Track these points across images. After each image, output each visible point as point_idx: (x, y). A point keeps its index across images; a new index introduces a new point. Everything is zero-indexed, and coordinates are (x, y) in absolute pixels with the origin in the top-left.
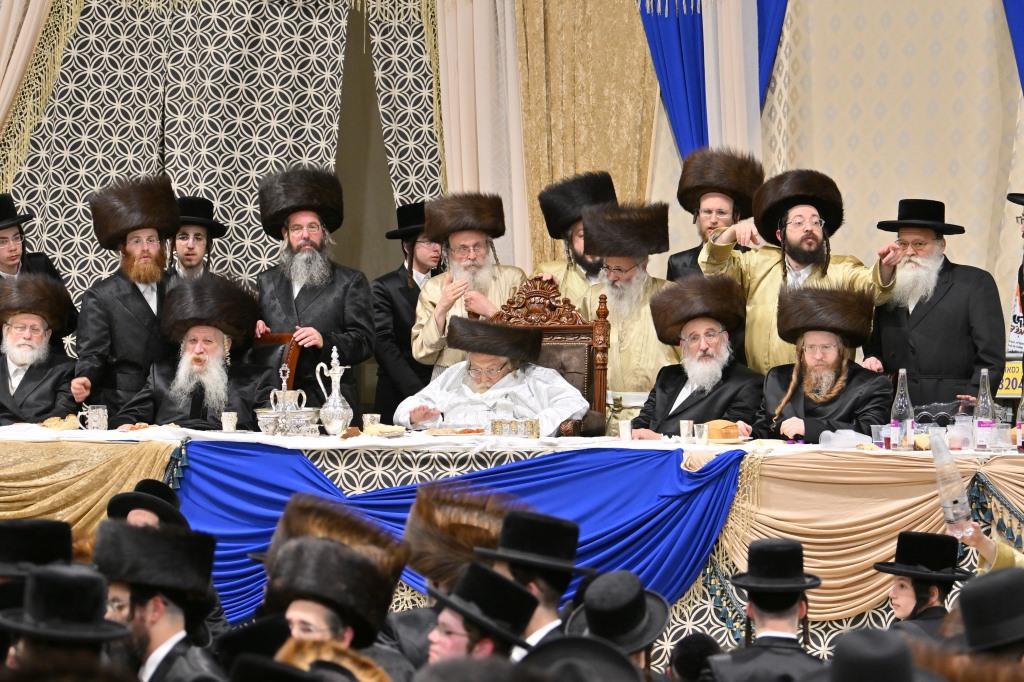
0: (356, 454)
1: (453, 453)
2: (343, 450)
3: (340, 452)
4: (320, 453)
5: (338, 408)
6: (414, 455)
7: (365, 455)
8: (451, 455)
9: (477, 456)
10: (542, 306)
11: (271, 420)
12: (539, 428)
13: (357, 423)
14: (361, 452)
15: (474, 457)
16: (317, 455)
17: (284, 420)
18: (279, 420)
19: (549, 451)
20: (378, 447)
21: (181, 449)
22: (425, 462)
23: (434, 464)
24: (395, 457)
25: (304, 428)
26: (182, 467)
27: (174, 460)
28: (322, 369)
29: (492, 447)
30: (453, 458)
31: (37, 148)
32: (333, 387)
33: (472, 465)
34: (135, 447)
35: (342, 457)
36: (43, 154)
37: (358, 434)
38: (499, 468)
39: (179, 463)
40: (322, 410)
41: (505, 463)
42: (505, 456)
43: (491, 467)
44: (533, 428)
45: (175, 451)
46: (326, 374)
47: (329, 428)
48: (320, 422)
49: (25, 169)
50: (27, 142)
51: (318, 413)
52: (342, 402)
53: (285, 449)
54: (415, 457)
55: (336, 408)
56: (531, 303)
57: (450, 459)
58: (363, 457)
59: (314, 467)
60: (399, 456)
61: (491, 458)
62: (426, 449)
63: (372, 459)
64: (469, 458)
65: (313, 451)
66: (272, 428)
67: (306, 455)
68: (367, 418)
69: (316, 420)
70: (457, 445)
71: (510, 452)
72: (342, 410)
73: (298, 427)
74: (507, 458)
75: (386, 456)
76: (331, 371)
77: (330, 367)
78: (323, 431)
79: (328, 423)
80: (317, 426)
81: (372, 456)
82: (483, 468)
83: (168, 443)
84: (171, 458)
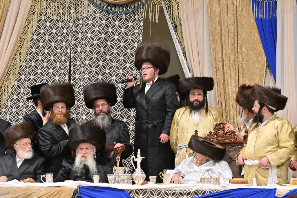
0: (147, 191)
1: (185, 191)
2: (141, 190)
3: (140, 190)
4: (132, 191)
5: (140, 174)
6: (169, 191)
7: (150, 191)
8: (184, 191)
9: (195, 192)
10: (223, 134)
11: (113, 178)
12: (219, 181)
13: (147, 179)
14: (148, 190)
15: (193, 192)
16: (131, 191)
17: (118, 178)
18: (116, 178)
19: (223, 189)
20: (155, 188)
21: (77, 189)
22: (174, 194)
23: (178, 195)
24: (162, 192)
25: (126, 181)
26: (78, 197)
27: (75, 194)
28: (133, 159)
29: (200, 188)
30: (185, 192)
31: (21, 75)
32: (138, 165)
33: (192, 195)
34: (59, 189)
35: (141, 192)
36: (23, 77)
37: (147, 183)
38: (203, 196)
39: (77, 195)
40: (133, 174)
41: (206, 194)
42: (206, 191)
43: (200, 196)
44: (217, 181)
45: (75, 190)
46: (135, 160)
47: (136, 182)
48: (132, 179)
49: (16, 84)
50: (17, 73)
51: (132, 176)
52: (141, 171)
53: (119, 189)
54: (170, 192)
55: (139, 173)
56: (219, 133)
57: (184, 193)
58: (149, 192)
59: (130, 196)
60: (164, 192)
61: (200, 192)
62: (174, 189)
63: (153, 193)
64: (191, 192)
65: (129, 190)
66: (113, 181)
67: (127, 191)
68: (151, 177)
69: (131, 178)
70: (187, 187)
71: (208, 190)
72: (141, 174)
73: (123, 180)
74: (207, 192)
75: (158, 192)
76: (137, 159)
77: (136, 157)
78: (134, 183)
79: (136, 180)
80: (131, 181)
81: (153, 192)
82: (196, 196)
83: (72, 187)
84: (74, 193)
